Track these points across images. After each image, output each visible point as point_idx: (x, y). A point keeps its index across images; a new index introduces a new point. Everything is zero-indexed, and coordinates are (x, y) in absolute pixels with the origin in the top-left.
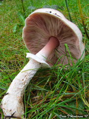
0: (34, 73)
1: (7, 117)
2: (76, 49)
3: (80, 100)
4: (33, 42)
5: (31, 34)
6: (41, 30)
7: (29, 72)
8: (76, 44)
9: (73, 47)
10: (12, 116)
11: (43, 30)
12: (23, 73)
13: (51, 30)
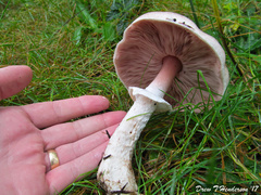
0: (147, 119)
1: (115, 192)
2: (214, 76)
3: (227, 159)
4: (132, 66)
5: (130, 53)
6: (150, 45)
7: (139, 118)
8: (216, 69)
9: (208, 73)
10: (122, 191)
11: (154, 46)
12: (130, 121)
13: (170, 46)
